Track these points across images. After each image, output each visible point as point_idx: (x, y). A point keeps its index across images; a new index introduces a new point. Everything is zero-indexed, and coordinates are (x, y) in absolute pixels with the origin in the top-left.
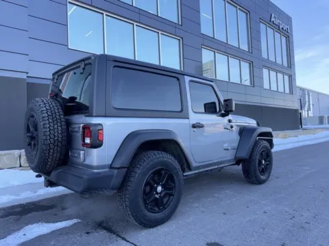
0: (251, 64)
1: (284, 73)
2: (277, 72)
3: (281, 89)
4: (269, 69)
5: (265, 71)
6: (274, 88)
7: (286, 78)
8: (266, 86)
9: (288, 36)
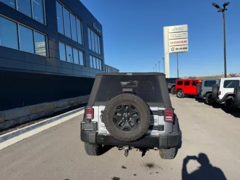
0: (84, 52)
1: (99, 59)
2: (96, 57)
3: (98, 68)
4: (92, 56)
5: (91, 57)
6: (95, 67)
7: (100, 61)
8: (91, 66)
9: (100, 36)
